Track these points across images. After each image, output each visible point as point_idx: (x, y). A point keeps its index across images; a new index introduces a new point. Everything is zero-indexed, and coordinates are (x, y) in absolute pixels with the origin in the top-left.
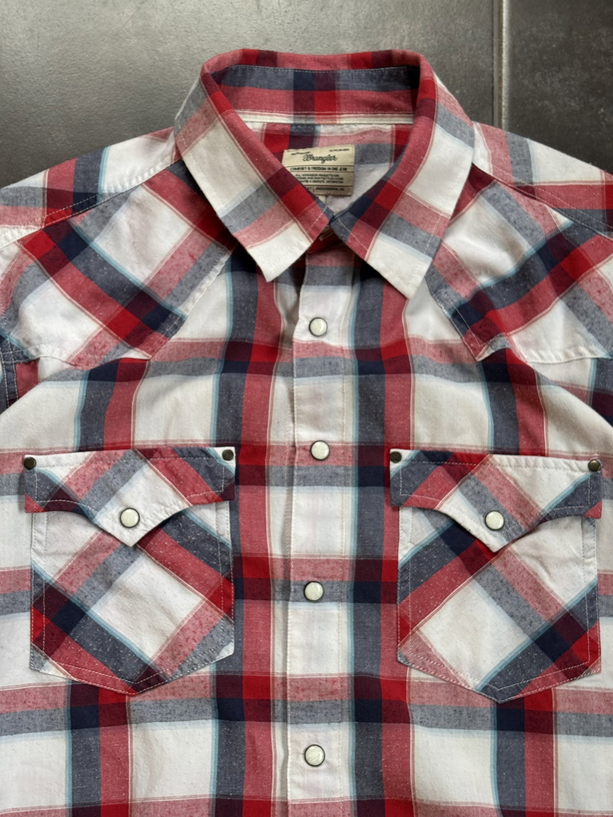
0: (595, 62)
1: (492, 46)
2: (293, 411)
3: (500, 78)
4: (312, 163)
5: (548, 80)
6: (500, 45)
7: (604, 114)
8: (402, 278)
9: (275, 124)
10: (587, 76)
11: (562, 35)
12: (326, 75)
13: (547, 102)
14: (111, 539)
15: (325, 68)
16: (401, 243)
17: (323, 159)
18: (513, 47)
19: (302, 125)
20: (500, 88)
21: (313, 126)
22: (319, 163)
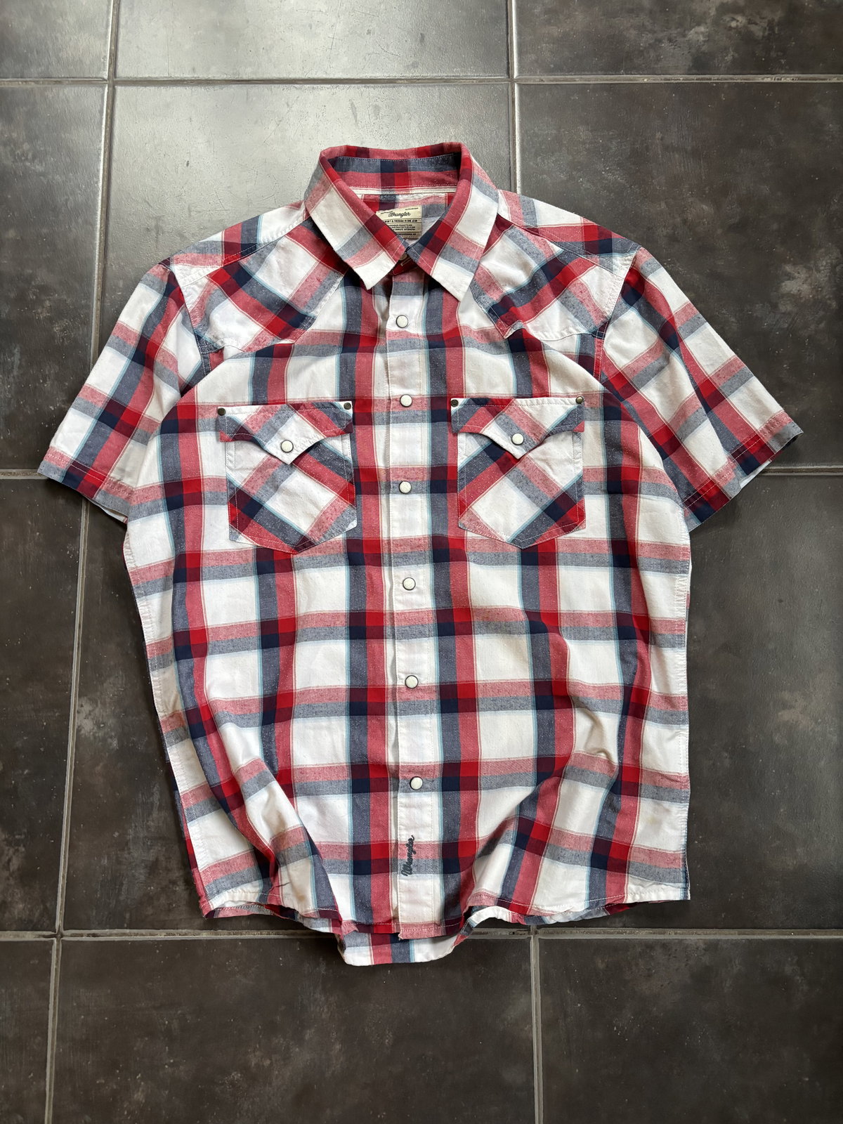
0: (576, 148)
1: (509, 141)
2: (388, 376)
3: (515, 161)
4: (394, 217)
5: (546, 161)
6: (514, 140)
7: (582, 182)
8: (455, 287)
9: (369, 195)
10: (571, 158)
11: (554, 132)
12: (401, 162)
13: (545, 176)
14: (276, 460)
15: (401, 158)
16: (453, 264)
17: (402, 215)
18: (522, 141)
19: (388, 195)
20: (515, 168)
21: (395, 195)
22: (399, 217)
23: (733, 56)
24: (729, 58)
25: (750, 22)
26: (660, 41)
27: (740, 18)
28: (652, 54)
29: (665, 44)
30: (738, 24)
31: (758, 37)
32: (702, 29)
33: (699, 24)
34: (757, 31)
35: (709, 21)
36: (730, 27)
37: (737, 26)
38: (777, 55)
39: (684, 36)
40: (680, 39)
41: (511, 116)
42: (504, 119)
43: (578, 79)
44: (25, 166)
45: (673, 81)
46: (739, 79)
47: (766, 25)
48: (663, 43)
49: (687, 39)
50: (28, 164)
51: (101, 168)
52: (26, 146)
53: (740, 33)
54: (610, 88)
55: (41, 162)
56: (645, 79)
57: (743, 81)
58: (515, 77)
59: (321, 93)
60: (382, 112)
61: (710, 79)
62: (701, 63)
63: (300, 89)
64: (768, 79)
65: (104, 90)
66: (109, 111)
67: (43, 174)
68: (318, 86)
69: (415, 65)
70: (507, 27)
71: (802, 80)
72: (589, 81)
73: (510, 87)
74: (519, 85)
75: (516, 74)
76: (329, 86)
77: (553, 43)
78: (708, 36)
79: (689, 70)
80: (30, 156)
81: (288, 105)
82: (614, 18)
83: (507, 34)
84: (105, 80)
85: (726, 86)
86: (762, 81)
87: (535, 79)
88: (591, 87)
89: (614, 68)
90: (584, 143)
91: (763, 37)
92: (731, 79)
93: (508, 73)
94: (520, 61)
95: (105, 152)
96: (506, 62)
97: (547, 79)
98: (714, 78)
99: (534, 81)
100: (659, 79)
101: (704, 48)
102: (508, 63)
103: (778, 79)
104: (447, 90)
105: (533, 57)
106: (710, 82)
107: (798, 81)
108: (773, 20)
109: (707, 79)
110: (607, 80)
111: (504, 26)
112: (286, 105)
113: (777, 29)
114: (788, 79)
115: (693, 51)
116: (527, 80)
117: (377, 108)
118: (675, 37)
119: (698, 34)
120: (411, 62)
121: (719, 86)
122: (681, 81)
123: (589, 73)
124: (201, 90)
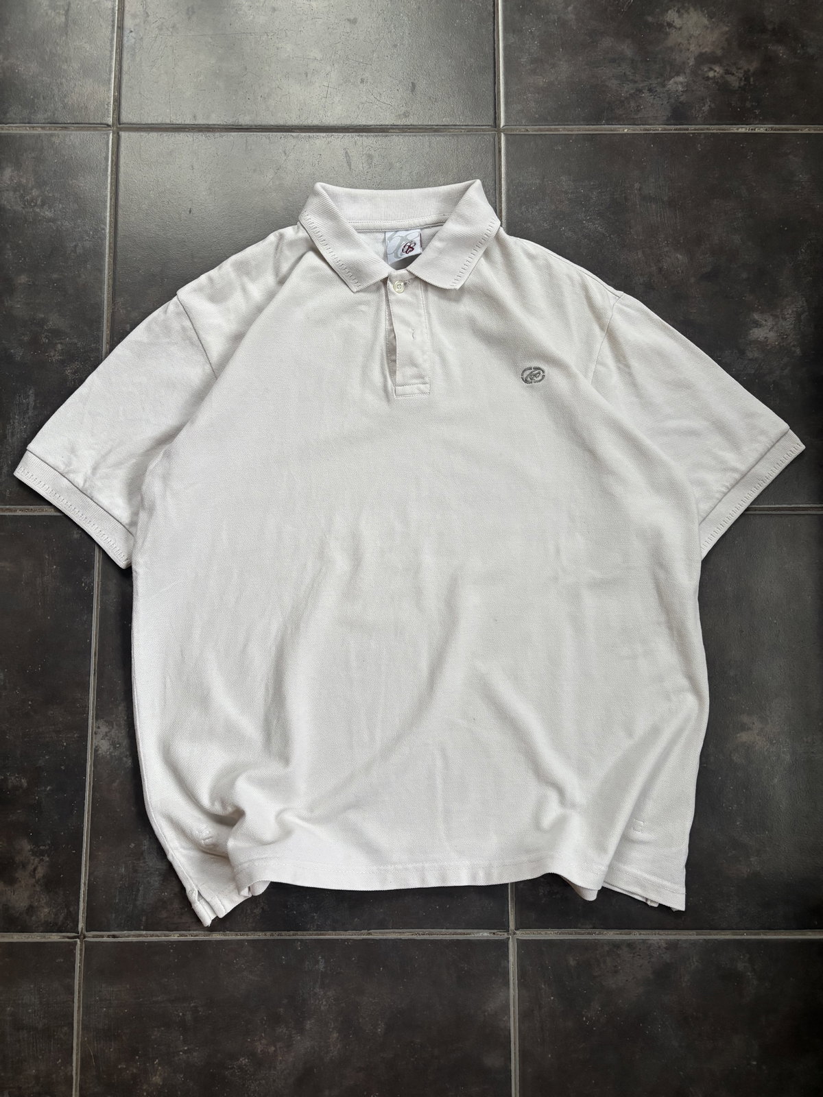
23: (710, 106)
24: (706, 108)
25: (727, 72)
26: (640, 91)
27: (717, 69)
28: (633, 104)
29: (646, 94)
30: (716, 74)
31: (734, 87)
32: (681, 79)
33: (678, 74)
34: (734, 81)
35: (688, 71)
36: (708, 77)
37: (715, 76)
38: (752, 106)
39: (664, 86)
40: (659, 89)
41: (497, 167)
42: (490, 168)
43: (562, 130)
44: (34, 211)
45: (651, 132)
46: (714, 129)
47: (741, 75)
48: (643, 93)
49: (666, 89)
50: (38, 210)
51: (108, 214)
52: (35, 192)
53: (717, 83)
54: (592, 138)
55: (50, 207)
56: (626, 130)
57: (718, 131)
58: (501, 126)
59: (318, 142)
60: (375, 160)
61: (687, 130)
62: (679, 114)
63: (297, 137)
64: (743, 129)
65: (108, 137)
66: (114, 158)
67: (53, 220)
68: (314, 134)
69: (406, 115)
70: (495, 76)
71: (775, 130)
72: (572, 131)
73: (496, 136)
74: (505, 134)
75: (502, 124)
76: (324, 134)
77: (538, 93)
78: (687, 86)
79: (668, 120)
80: (39, 202)
81: (285, 154)
82: (597, 67)
83: (495, 83)
84: (108, 126)
85: (702, 137)
86: (736, 131)
87: (521, 130)
88: (573, 137)
89: (596, 119)
90: (566, 193)
91: (739, 87)
92: (707, 129)
93: (495, 122)
94: (506, 112)
95: (111, 199)
96: (492, 113)
97: (532, 130)
98: (692, 129)
99: (520, 131)
100: (639, 129)
101: (682, 99)
102: (495, 113)
103: (752, 130)
104: (437, 140)
105: (519, 107)
106: (687, 132)
107: (772, 132)
108: (749, 70)
109: (685, 130)
110: (589, 130)
111: (492, 75)
112: (283, 154)
113: (752, 79)
114: (761, 129)
115: (672, 101)
116: (512, 130)
117: (370, 157)
118: (655, 87)
119: (677, 84)
120: (403, 111)
121: (696, 136)
122: (660, 132)
123: (572, 123)
124: (201, 137)
